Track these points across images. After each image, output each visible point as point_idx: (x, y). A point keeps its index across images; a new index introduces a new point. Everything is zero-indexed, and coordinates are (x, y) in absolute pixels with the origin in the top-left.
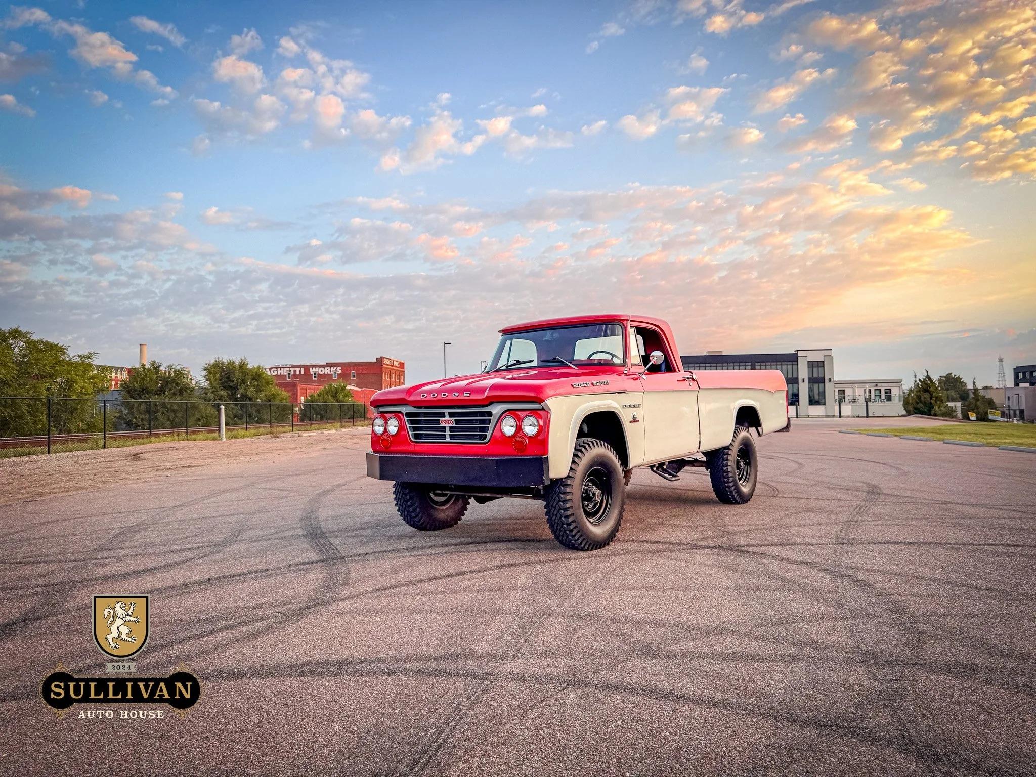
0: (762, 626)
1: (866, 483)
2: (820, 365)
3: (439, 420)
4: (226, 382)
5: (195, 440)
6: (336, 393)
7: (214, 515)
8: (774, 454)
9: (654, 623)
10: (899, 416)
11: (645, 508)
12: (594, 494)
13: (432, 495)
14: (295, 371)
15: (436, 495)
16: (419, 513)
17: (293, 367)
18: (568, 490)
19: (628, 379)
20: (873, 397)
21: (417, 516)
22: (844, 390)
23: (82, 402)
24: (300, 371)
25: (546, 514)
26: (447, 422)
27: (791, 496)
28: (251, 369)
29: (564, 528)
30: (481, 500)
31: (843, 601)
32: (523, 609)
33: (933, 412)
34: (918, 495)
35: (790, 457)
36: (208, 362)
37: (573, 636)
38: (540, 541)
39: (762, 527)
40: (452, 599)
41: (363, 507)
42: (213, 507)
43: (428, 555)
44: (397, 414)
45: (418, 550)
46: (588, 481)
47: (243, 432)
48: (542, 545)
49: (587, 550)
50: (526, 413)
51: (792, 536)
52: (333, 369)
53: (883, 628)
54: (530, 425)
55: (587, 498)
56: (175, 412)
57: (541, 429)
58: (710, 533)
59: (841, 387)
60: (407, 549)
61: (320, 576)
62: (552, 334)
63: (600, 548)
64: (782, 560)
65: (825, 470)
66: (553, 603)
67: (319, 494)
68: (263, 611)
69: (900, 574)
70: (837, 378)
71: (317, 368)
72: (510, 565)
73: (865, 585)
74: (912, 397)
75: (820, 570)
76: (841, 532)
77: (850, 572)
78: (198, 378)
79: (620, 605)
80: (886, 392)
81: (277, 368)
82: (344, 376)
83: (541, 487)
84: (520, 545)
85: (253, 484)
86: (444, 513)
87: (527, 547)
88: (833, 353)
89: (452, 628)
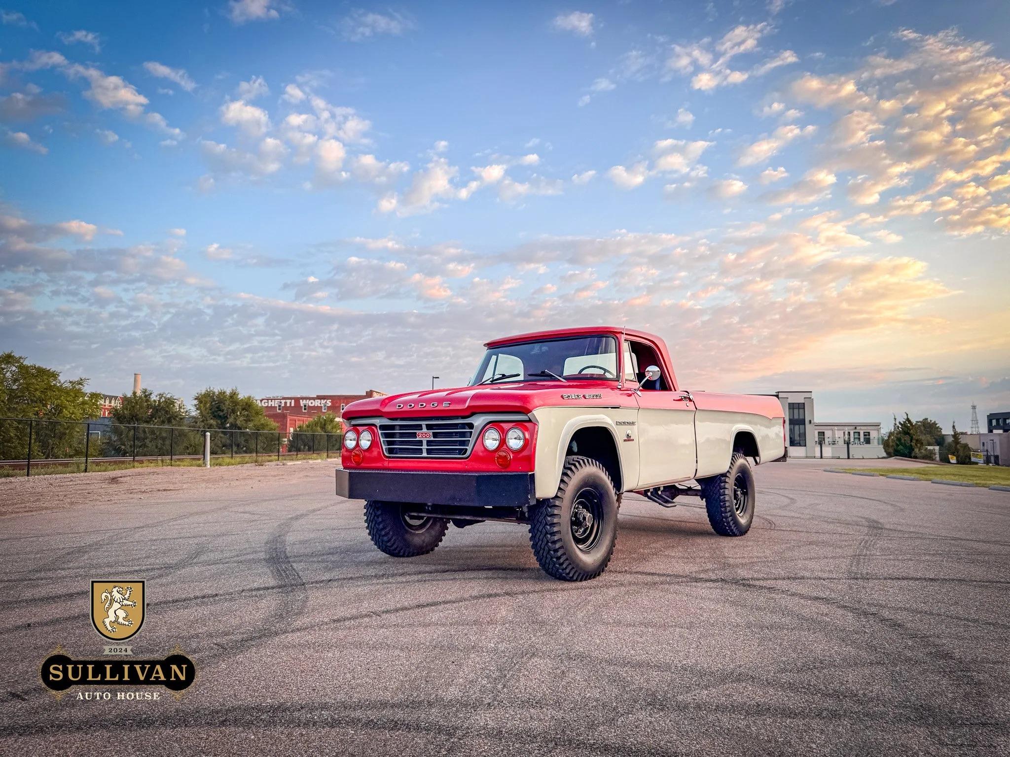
0: (787, 671)
1: (864, 518)
2: (801, 406)
3: (416, 433)
4: (216, 412)
5: (179, 466)
6: (325, 425)
7: (176, 537)
8: (762, 489)
9: (658, 667)
10: (879, 458)
11: (636, 538)
12: (584, 518)
13: (407, 518)
14: (286, 403)
15: (412, 518)
16: (392, 537)
17: (284, 398)
18: (556, 512)
19: (621, 394)
20: (852, 440)
21: (389, 541)
22: (824, 432)
23: (71, 427)
24: (291, 403)
25: (531, 539)
26: (425, 435)
27: (789, 529)
28: (242, 399)
29: (551, 555)
30: (460, 524)
31: (875, 642)
32: (502, 647)
33: (913, 454)
34: (921, 530)
35: (780, 492)
36: (200, 392)
37: (562, 681)
38: (523, 570)
39: (766, 560)
40: (421, 633)
41: (335, 531)
42: (177, 529)
43: (398, 583)
44: (370, 426)
45: (388, 578)
46: (578, 503)
47: (227, 460)
48: (526, 575)
49: (576, 580)
50: (511, 425)
51: (800, 570)
52: (323, 402)
53: (932, 677)
54: (515, 438)
55: (576, 522)
56: (164, 439)
57: (527, 442)
58: (709, 566)
59: (822, 429)
60: (376, 576)
61: (274, 603)
62: (541, 347)
63: (590, 579)
64: (793, 595)
65: (818, 504)
66: (538, 639)
67: (292, 518)
68: (199, 642)
69: (931, 614)
70: (817, 419)
71: (308, 401)
72: (490, 596)
73: (896, 625)
74: (892, 439)
75: (839, 607)
76: (851, 566)
77: (873, 610)
78: (189, 407)
79: (616, 644)
80: (865, 435)
81: (268, 400)
82: (334, 408)
83: (525, 509)
84: (501, 574)
85: (225, 508)
86: (420, 537)
87: (508, 576)
88: (813, 396)
89: (417, 668)
